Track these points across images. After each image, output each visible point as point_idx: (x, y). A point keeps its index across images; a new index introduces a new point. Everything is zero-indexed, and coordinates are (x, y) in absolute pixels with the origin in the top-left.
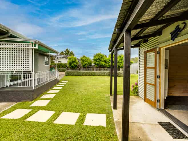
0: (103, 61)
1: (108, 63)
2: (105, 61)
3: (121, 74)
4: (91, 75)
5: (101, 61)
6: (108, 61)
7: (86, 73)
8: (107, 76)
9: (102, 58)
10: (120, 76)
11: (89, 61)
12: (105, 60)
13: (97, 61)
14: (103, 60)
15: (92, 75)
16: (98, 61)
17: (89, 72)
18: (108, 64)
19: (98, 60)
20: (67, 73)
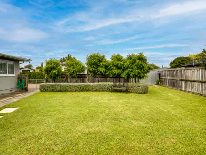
0: (102, 67)
1: (112, 70)
2: (106, 67)
3: (132, 88)
4: (82, 91)
5: (98, 66)
6: (111, 67)
7: (74, 86)
8: (109, 91)
9: (99, 61)
10: (131, 91)
11: (79, 67)
12: (105, 65)
13: (92, 66)
14: (102, 64)
15: (85, 91)
16: (94, 67)
17: (79, 86)
18: (110, 71)
19: (93, 64)
20: (43, 87)
